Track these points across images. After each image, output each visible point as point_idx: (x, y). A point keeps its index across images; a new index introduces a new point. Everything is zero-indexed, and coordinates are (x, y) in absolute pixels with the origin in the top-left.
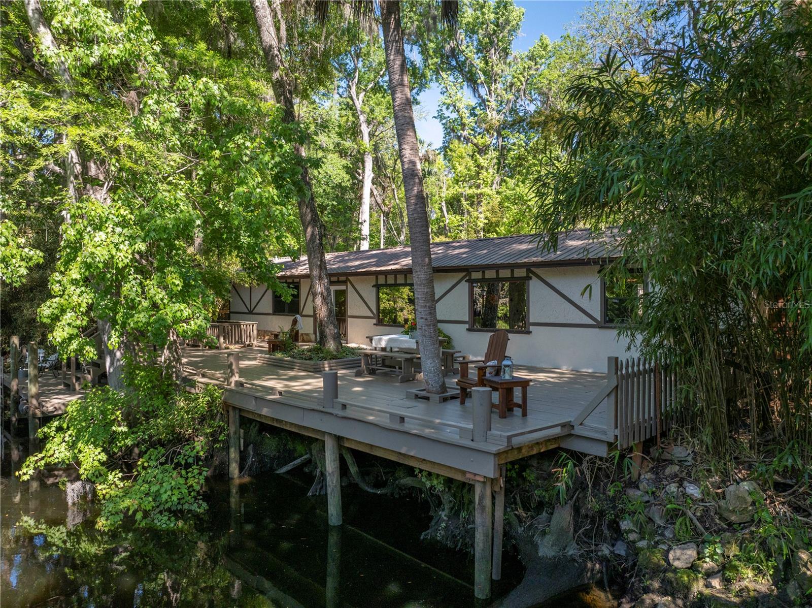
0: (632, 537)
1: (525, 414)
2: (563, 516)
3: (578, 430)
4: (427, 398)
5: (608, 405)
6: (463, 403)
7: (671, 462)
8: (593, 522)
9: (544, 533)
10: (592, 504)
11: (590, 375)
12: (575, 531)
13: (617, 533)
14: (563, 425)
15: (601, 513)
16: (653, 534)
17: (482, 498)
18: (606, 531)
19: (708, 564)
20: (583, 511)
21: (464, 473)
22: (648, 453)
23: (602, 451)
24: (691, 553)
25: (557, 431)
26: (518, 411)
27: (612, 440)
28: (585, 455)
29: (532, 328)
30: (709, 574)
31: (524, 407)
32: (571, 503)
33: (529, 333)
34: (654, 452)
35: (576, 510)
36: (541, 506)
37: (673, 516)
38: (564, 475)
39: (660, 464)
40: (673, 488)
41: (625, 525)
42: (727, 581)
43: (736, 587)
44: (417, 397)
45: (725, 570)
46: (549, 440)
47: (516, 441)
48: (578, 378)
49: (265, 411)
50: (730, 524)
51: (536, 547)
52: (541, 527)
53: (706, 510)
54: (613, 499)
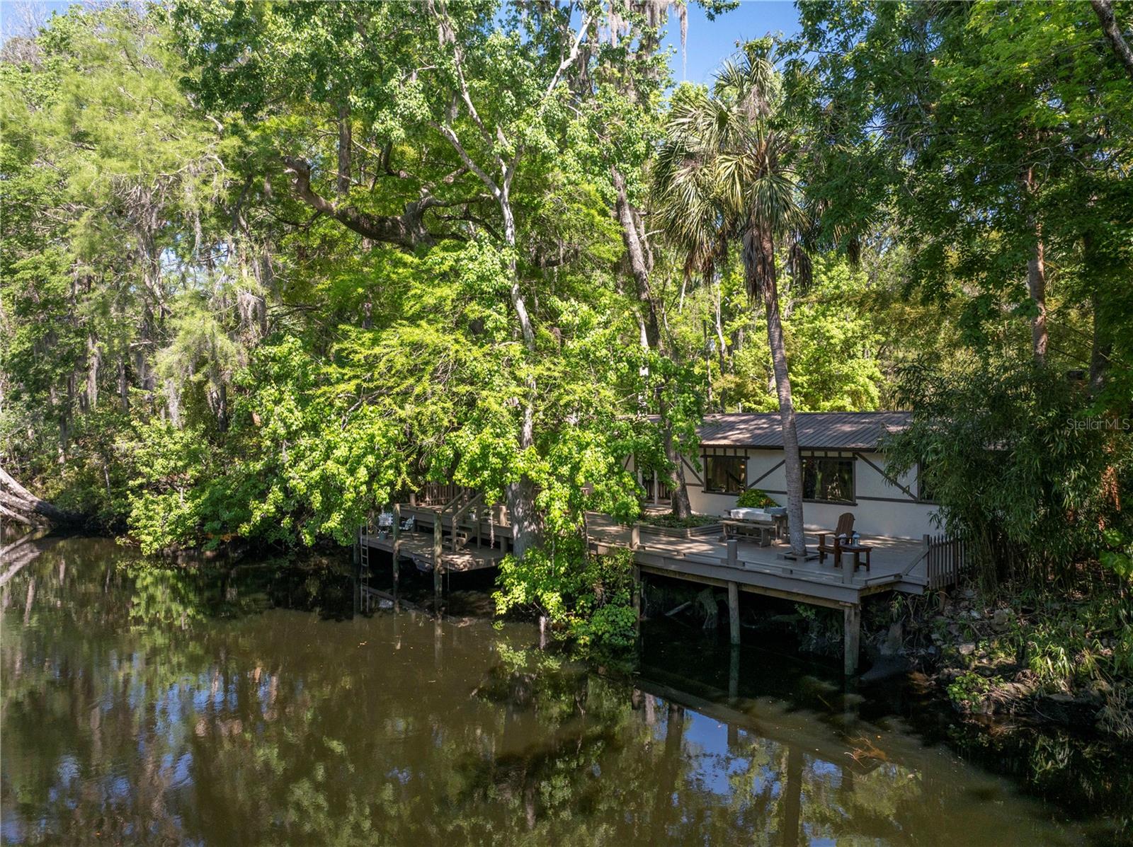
0: (939, 643)
1: (868, 570)
2: (896, 630)
3: (905, 579)
4: (795, 559)
5: (923, 564)
6: (821, 562)
7: (964, 599)
8: (915, 633)
9: (884, 642)
10: (914, 624)
11: (909, 542)
12: (904, 639)
13: (930, 642)
14: (895, 576)
15: (920, 630)
16: (951, 640)
17: (849, 616)
18: (922, 640)
19: (982, 651)
20: (908, 629)
21: (837, 602)
22: (950, 594)
23: (920, 591)
24: (972, 647)
25: (892, 578)
26: (863, 568)
27: (925, 584)
28: (909, 594)
29: (857, 501)
30: (981, 657)
31: (867, 565)
32: (900, 622)
33: (855, 505)
34: (954, 593)
35: (904, 626)
36: (879, 628)
37: (963, 628)
38: (895, 607)
39: (956, 601)
40: (964, 613)
41: (934, 636)
42: (991, 660)
43: (996, 662)
44: (786, 558)
45: (990, 655)
46: (887, 585)
47: (870, 583)
48: (899, 544)
49: (673, 567)
50: (996, 632)
51: (879, 650)
52: (881, 639)
53: (983, 625)
54: (927, 622)
